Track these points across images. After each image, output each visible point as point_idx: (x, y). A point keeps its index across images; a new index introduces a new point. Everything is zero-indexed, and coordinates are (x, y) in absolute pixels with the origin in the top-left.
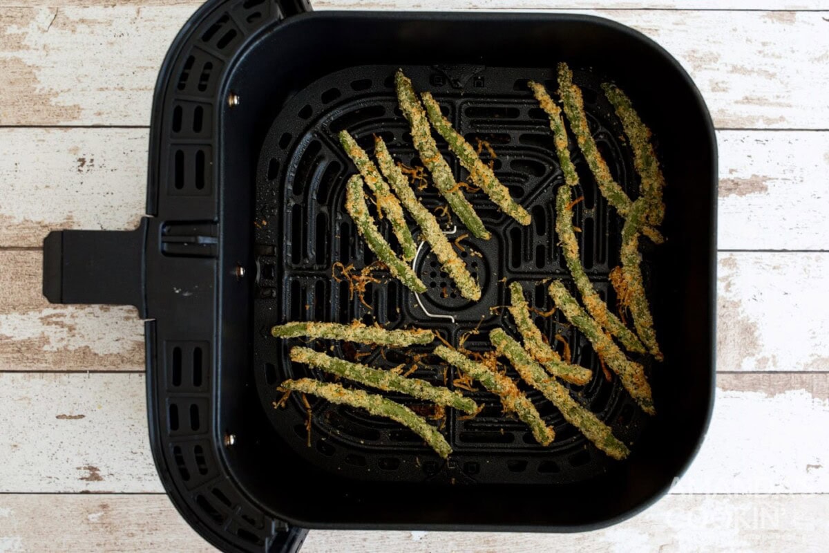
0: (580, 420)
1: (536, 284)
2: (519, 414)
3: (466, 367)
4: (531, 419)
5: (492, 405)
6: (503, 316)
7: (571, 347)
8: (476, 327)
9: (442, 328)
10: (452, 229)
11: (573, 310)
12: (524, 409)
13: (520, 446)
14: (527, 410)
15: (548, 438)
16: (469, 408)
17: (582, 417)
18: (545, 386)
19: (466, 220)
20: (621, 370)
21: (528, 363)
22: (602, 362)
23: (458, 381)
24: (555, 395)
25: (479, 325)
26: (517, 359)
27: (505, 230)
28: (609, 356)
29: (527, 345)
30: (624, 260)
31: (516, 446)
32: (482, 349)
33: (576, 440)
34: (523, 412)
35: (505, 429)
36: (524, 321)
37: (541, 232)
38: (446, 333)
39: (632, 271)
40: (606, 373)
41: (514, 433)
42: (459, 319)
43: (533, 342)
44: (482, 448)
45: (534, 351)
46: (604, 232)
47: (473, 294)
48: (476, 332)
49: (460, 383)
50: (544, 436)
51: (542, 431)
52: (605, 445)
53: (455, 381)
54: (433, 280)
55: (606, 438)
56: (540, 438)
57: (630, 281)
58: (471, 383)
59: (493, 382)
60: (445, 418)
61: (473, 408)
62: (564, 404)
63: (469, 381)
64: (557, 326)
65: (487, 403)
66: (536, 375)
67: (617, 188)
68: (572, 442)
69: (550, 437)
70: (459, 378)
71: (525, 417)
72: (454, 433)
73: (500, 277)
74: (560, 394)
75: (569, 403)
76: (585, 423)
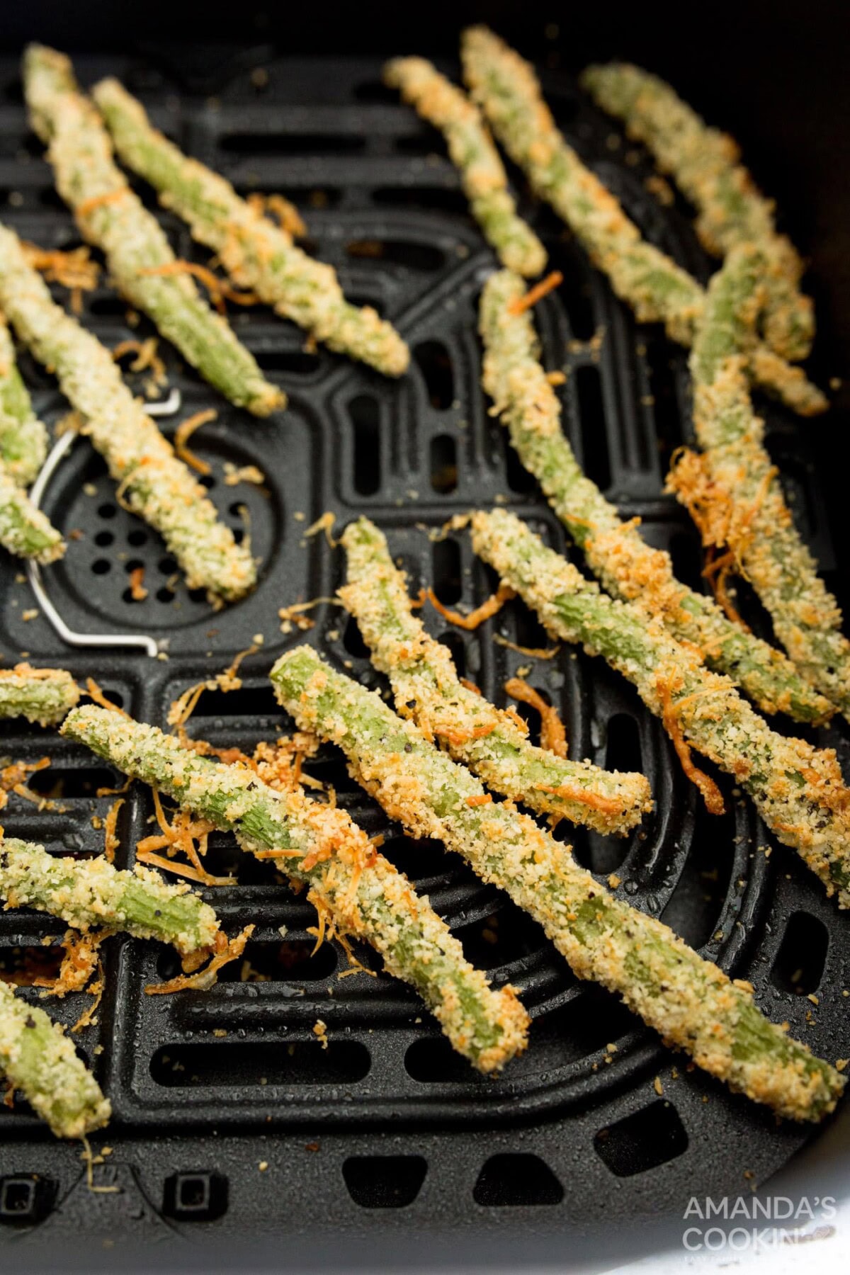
0: (621, 949)
1: (434, 534)
2: (381, 945)
3: (177, 770)
4: (427, 956)
5: (283, 930)
6: (324, 632)
7: (566, 719)
8: (227, 666)
9: (112, 675)
10: (164, 397)
11: (556, 575)
12: (400, 920)
13: (394, 1091)
14: (409, 921)
15: (499, 1029)
16: (181, 924)
17: (629, 934)
18: (476, 823)
19: (201, 349)
20: (755, 758)
21: (409, 748)
22: (682, 748)
23: (156, 841)
24: (515, 854)
25: (238, 660)
26: (367, 734)
27: (329, 399)
28: (703, 710)
29: (403, 689)
30: (707, 431)
31: (379, 1092)
32: (248, 735)
33: (618, 1057)
34: (392, 933)
35: (334, 1023)
36: (388, 619)
37: (441, 398)
38: (125, 692)
39: (740, 454)
40: (703, 782)
41: (367, 1038)
42: (175, 649)
43: (422, 679)
44: (241, 1103)
45: (428, 710)
46: (637, 395)
47: (222, 563)
48: (229, 682)
49: (161, 852)
50: (483, 1021)
51: (470, 1003)
52: (739, 1052)
53: (144, 844)
54: (102, 553)
55: (735, 1018)
56: (468, 1032)
57: (738, 484)
58: (204, 850)
59: (278, 817)
60: (97, 988)
61: (195, 921)
62: (551, 888)
63: (196, 843)
64: (511, 658)
65: (263, 923)
66: (437, 785)
67: (656, 260)
68: (603, 1067)
69: (508, 1025)
70: (161, 833)
71: (404, 950)
72: (129, 1050)
73: (316, 515)
74: (534, 846)
75: (570, 878)
76: (643, 954)
